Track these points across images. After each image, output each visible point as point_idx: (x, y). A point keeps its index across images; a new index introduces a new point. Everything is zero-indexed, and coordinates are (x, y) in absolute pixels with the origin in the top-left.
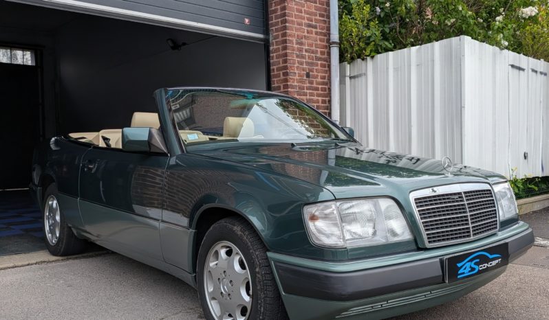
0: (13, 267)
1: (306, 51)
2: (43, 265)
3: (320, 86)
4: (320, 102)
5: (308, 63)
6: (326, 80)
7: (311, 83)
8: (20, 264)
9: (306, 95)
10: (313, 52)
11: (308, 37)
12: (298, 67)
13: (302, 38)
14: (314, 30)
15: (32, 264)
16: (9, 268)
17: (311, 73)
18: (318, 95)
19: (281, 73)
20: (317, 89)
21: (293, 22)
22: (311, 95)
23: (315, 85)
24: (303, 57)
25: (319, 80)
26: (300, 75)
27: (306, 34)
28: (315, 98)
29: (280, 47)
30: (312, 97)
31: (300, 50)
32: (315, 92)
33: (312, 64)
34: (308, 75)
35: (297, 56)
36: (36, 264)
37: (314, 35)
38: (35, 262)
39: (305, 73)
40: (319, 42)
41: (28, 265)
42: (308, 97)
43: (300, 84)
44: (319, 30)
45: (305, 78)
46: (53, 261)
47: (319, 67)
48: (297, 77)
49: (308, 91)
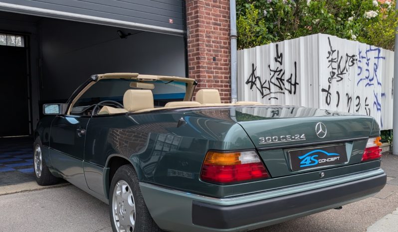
0: (5, 194)
1: (213, 42)
2: (26, 193)
3: (223, 67)
4: (223, 78)
5: (214, 51)
6: (228, 62)
7: (217, 64)
8: (10, 192)
9: (213, 73)
10: (218, 43)
11: (214, 32)
12: (207, 54)
13: (210, 33)
14: (219, 27)
15: (18, 192)
16: (3, 195)
17: (216, 58)
18: (222, 73)
19: (195, 57)
20: (221, 69)
21: (203, 22)
22: (217, 73)
23: (219, 66)
24: (211, 46)
25: (223, 62)
26: (208, 59)
27: (213, 30)
28: (220, 75)
29: (194, 39)
30: (217, 75)
31: (209, 41)
32: (220, 71)
33: (217, 51)
34: (214, 59)
35: (207, 46)
36: (21, 192)
37: (219, 30)
38: (20, 190)
39: (212, 57)
40: (222, 36)
41: (16, 192)
42: (214, 74)
43: (209, 65)
44: (222, 27)
45: (212, 61)
46: (33, 190)
47: (223, 53)
48: (206, 60)
49: (214, 71)
